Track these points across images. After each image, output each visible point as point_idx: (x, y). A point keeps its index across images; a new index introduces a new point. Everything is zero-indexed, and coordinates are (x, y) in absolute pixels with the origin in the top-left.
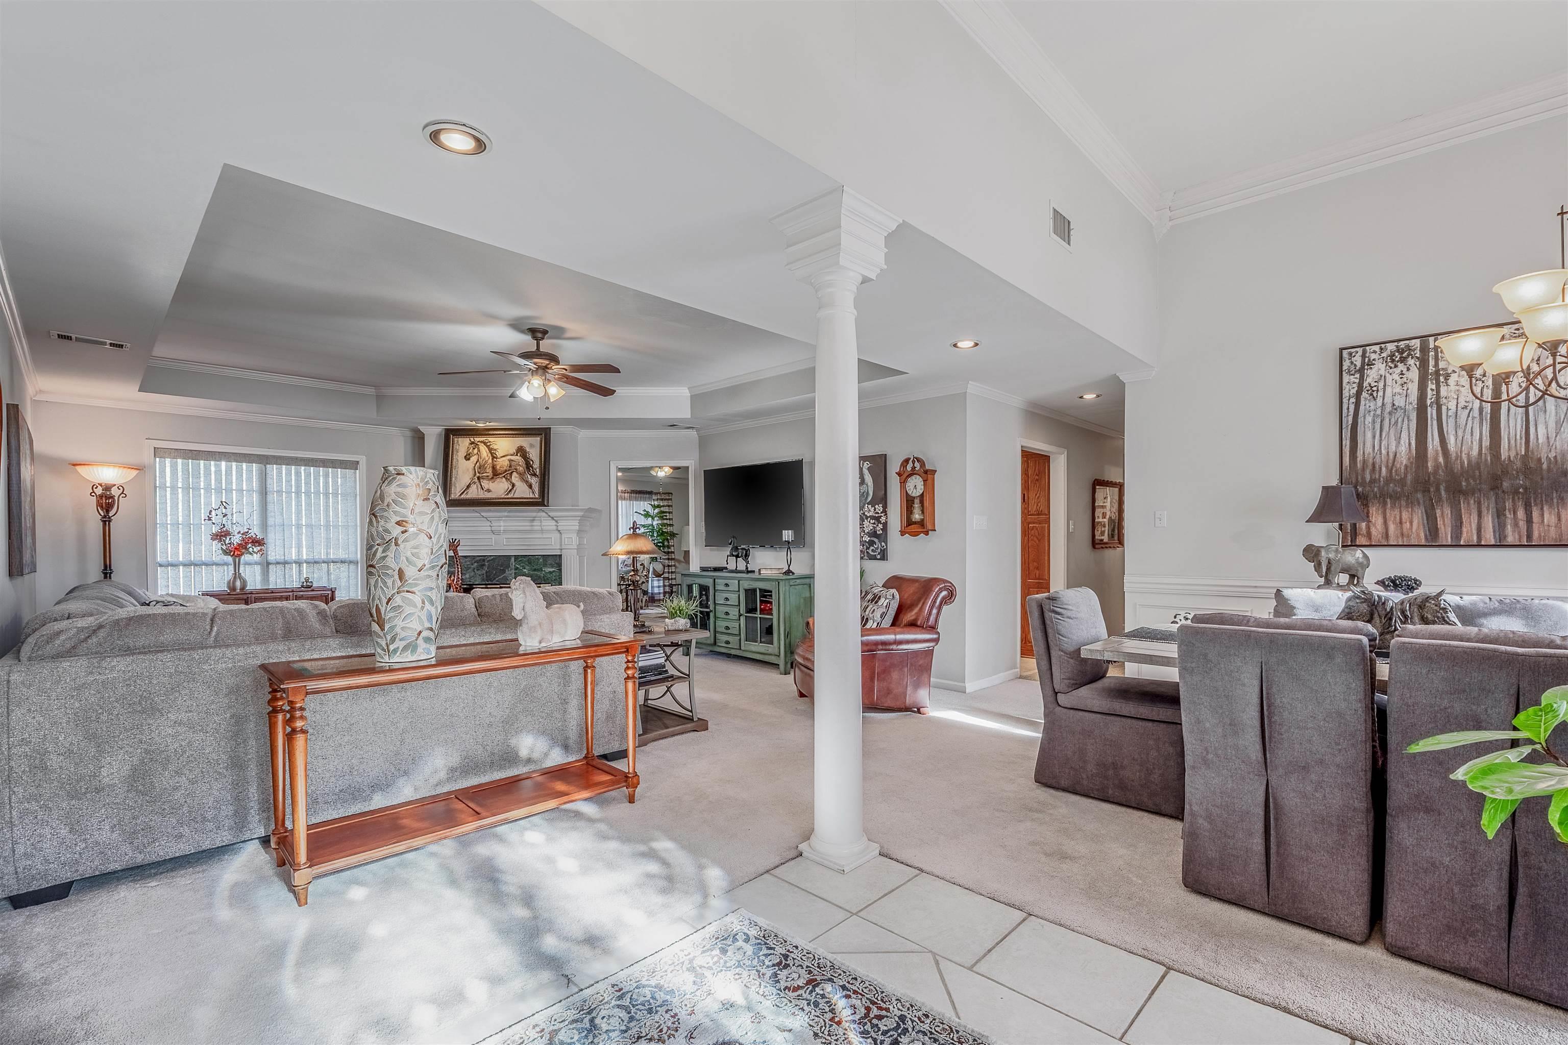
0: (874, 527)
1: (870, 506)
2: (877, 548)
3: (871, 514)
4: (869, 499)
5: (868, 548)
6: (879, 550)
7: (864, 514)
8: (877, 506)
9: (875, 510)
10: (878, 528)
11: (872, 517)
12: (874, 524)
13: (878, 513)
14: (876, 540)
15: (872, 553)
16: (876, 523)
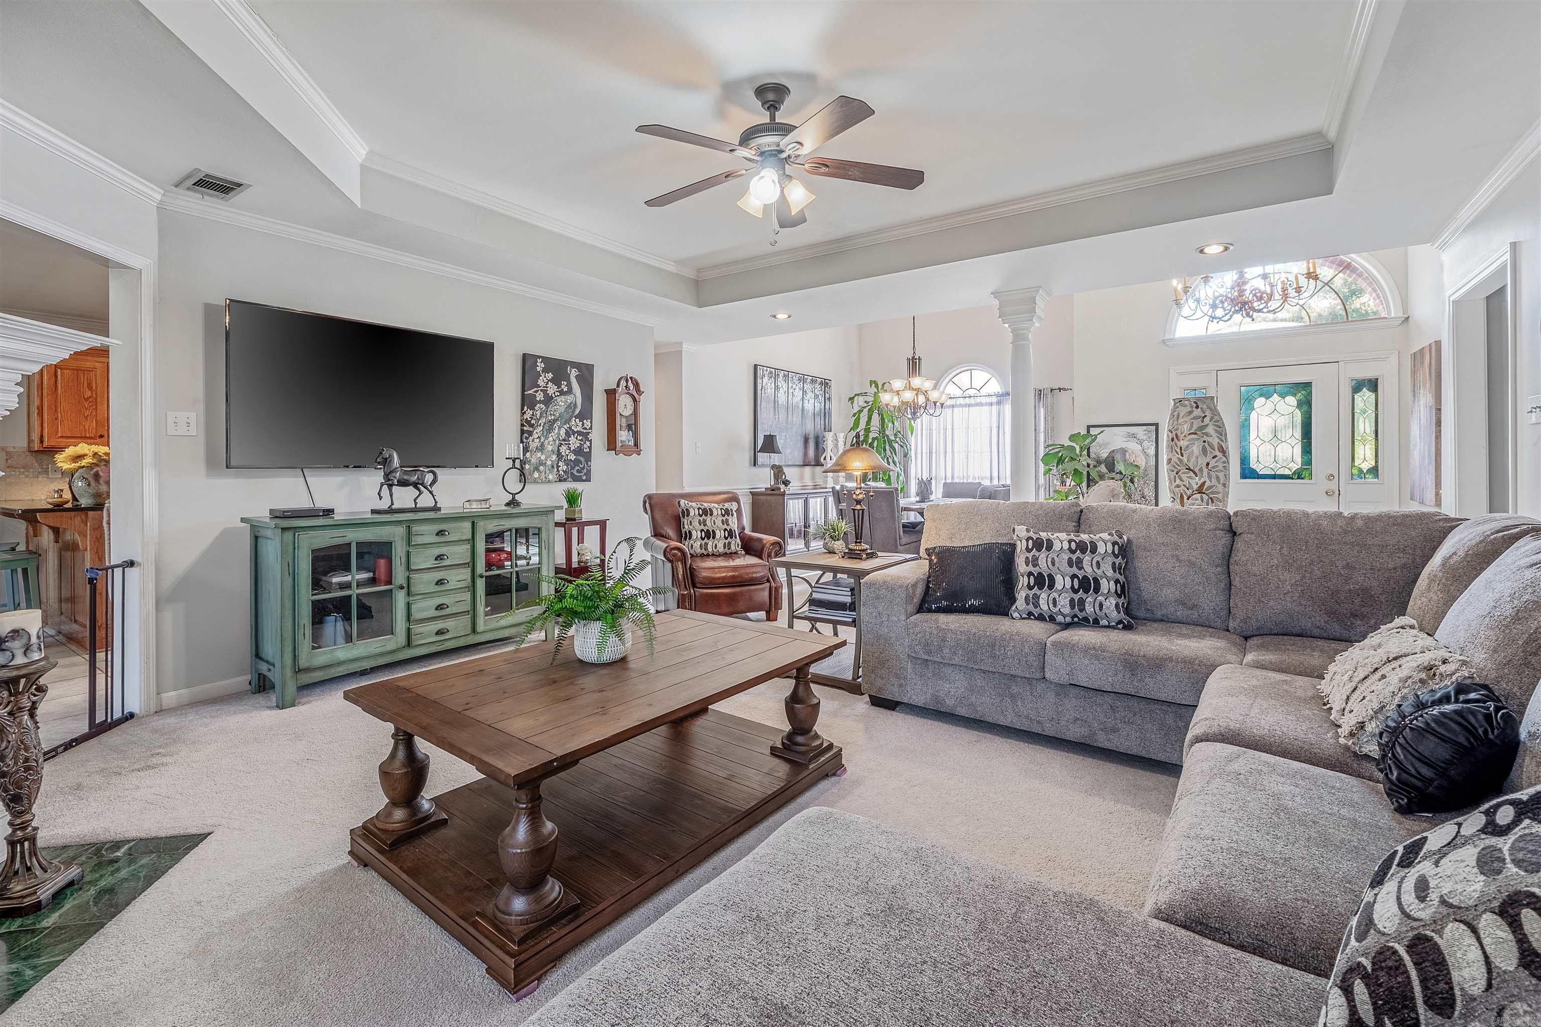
0: (581, 444)
1: (577, 420)
2: (583, 468)
3: (579, 429)
4: (577, 412)
5: (573, 468)
6: (585, 471)
7: (570, 428)
8: (585, 421)
9: (583, 425)
10: (585, 446)
11: (579, 433)
12: (581, 440)
13: (585, 429)
14: (582, 459)
15: (578, 474)
16: (584, 440)
